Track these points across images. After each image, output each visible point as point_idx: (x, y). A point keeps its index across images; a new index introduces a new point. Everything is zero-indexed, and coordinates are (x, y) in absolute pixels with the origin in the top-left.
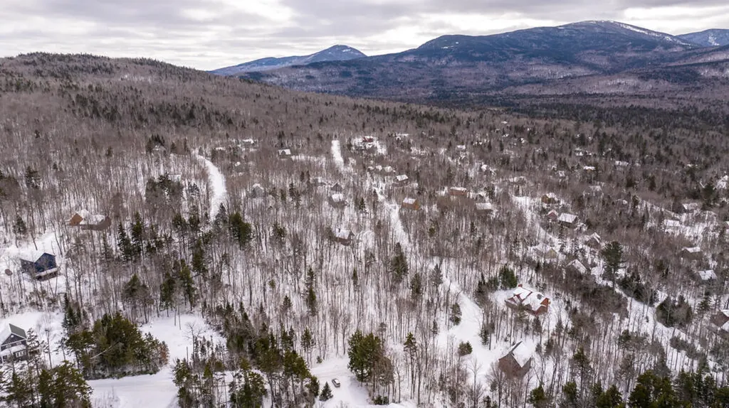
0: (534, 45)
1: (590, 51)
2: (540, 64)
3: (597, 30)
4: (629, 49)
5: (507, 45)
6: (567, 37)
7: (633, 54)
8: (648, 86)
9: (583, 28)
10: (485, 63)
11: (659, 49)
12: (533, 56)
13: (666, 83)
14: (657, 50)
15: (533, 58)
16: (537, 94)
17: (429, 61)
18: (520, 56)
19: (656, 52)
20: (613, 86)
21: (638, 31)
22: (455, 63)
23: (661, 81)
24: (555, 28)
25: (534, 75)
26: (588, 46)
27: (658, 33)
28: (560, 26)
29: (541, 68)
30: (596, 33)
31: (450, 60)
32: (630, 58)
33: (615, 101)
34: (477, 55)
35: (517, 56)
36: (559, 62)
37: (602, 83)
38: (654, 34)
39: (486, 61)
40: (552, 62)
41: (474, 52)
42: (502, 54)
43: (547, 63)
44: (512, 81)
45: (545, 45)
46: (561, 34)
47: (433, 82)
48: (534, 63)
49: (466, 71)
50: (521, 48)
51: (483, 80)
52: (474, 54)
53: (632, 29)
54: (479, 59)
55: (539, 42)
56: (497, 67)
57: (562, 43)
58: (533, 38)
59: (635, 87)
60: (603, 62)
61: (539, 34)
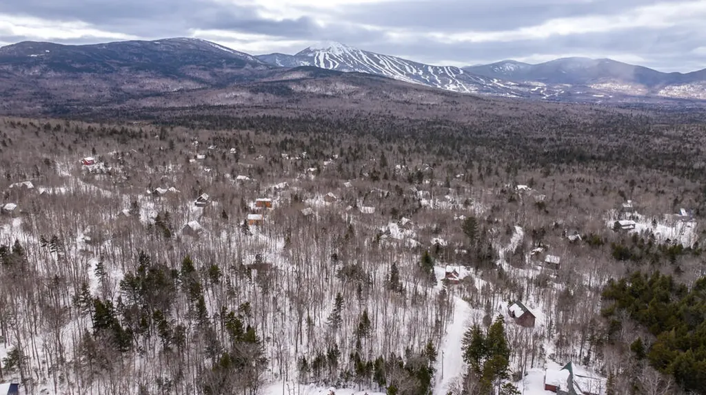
0: (135, 58)
1: (192, 66)
2: (149, 77)
3: (192, 47)
4: (224, 65)
5: (108, 57)
6: (165, 52)
7: (229, 71)
8: (259, 98)
9: (178, 44)
10: (89, 75)
11: (248, 67)
12: (141, 69)
13: (272, 96)
14: (247, 67)
15: (140, 71)
16: (163, 106)
17: (15, 70)
18: (126, 69)
19: (246, 69)
20: (231, 98)
21: (225, 50)
22: (52, 74)
23: (268, 94)
24: (152, 42)
25: (148, 88)
26: (187, 61)
27: (242, 53)
28: (157, 41)
29: (151, 81)
30: (190, 50)
31: (45, 70)
32: (228, 73)
33: (247, 111)
34: (78, 66)
35: (122, 68)
36: (168, 76)
37: (220, 95)
38: (238, 54)
39: (90, 72)
40: (160, 75)
41: (73, 62)
42: (105, 66)
43: (156, 77)
44: (129, 93)
45: (147, 59)
46: (159, 48)
47: (35, 94)
48: (142, 76)
49: (69, 82)
50: (121, 60)
51: (95, 93)
52: (73, 65)
53: (220, 48)
54: (80, 70)
55: (139, 56)
56: (105, 79)
57: (162, 57)
58: (132, 50)
59: (250, 99)
60: (207, 76)
61: (137, 47)
